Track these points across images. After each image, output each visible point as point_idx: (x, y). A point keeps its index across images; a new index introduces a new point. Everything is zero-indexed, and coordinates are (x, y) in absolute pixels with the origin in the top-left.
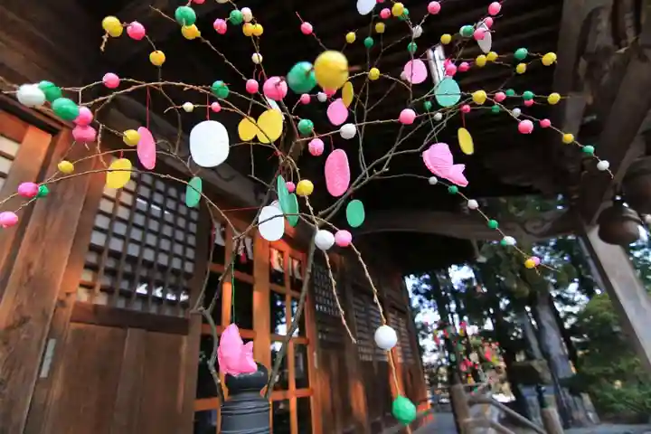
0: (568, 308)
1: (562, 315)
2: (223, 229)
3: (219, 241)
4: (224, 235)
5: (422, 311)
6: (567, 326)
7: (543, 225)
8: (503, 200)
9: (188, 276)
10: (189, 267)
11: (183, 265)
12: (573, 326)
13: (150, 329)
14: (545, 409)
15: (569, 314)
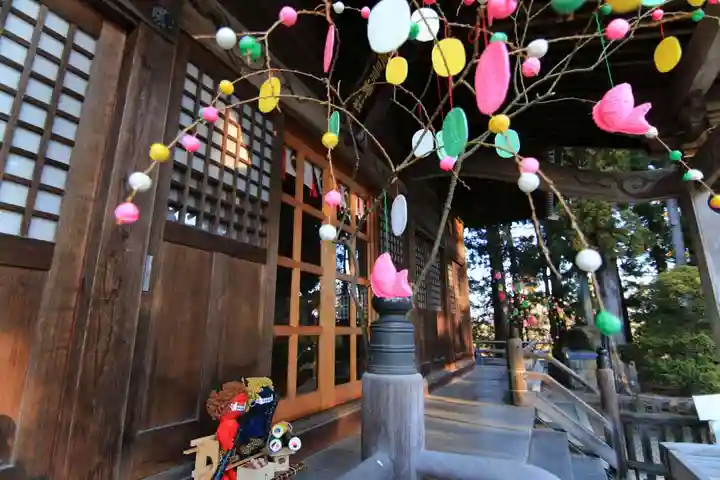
0: (632, 278)
1: (623, 284)
2: (293, 157)
3: (290, 170)
4: (294, 164)
5: (472, 266)
6: (626, 295)
7: (644, 184)
8: (591, 151)
9: (264, 205)
10: (265, 196)
11: (259, 193)
12: (632, 296)
13: (233, 255)
14: (602, 370)
15: (632, 284)
